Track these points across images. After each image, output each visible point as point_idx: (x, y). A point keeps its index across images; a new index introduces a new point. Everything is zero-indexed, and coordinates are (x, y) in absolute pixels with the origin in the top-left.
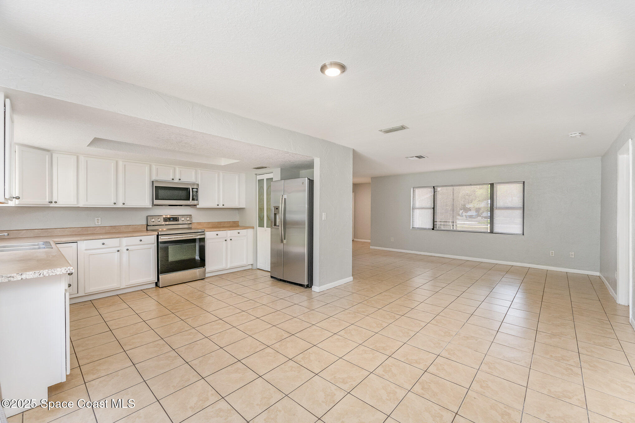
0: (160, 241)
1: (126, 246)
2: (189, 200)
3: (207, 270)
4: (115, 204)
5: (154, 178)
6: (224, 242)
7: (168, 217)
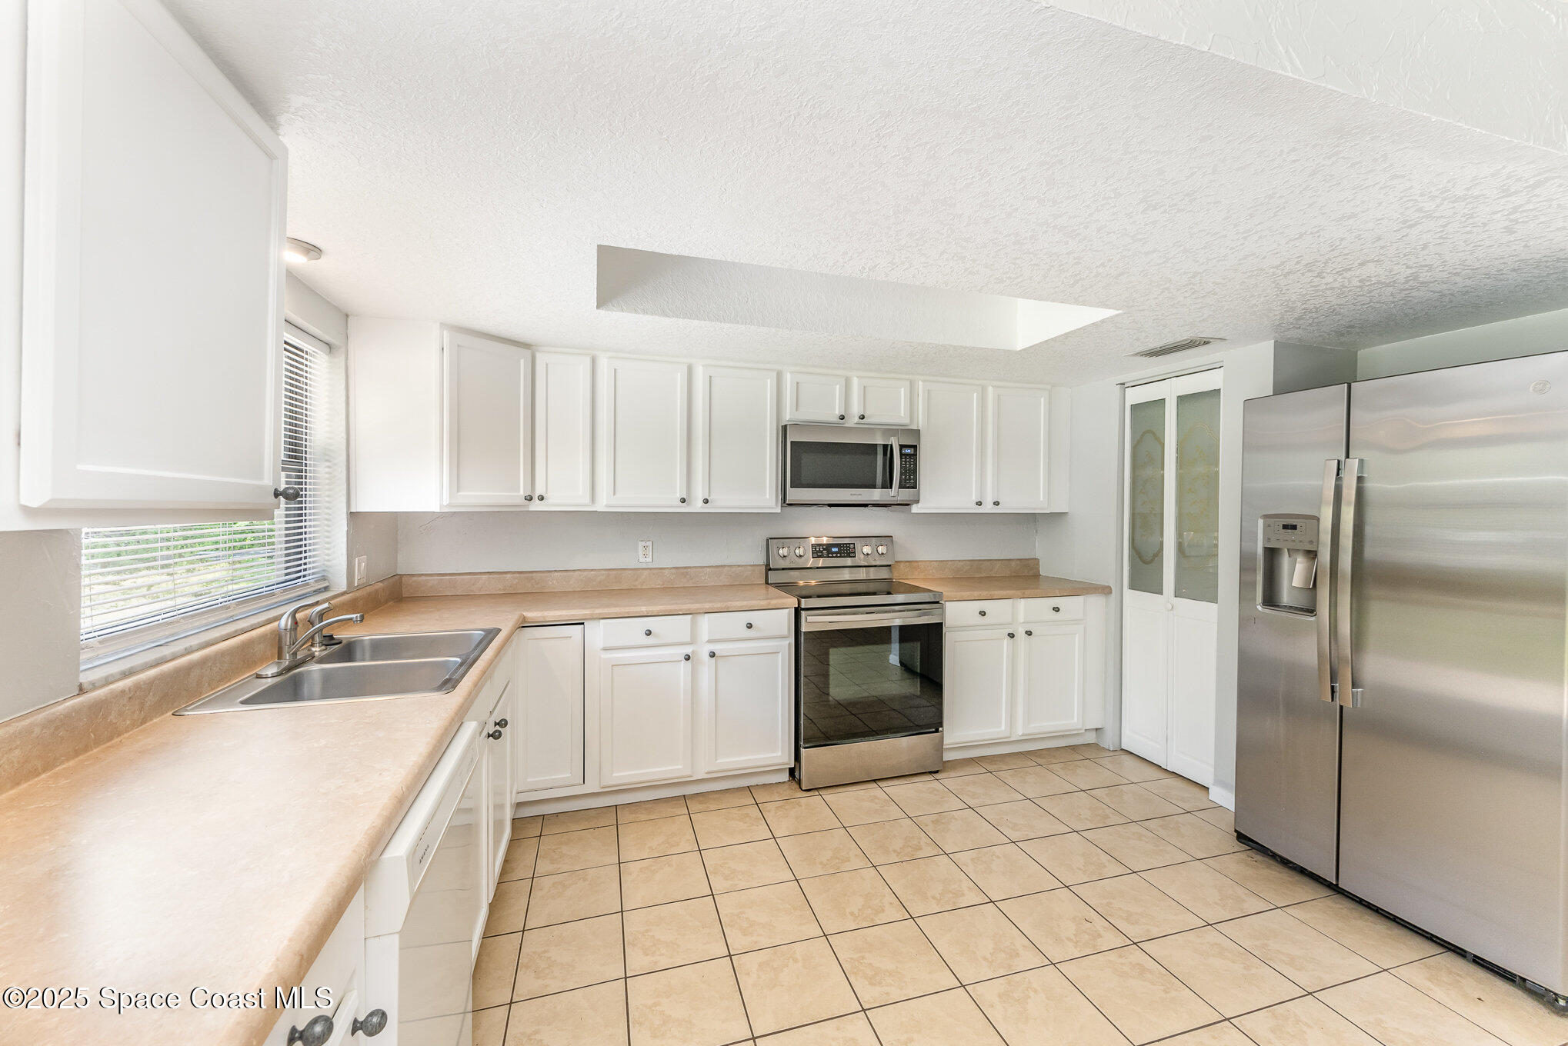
0: (804, 628)
1: (709, 641)
2: (891, 488)
3: (946, 741)
4: (683, 501)
5: (788, 416)
6: (1005, 641)
7: (825, 542)
